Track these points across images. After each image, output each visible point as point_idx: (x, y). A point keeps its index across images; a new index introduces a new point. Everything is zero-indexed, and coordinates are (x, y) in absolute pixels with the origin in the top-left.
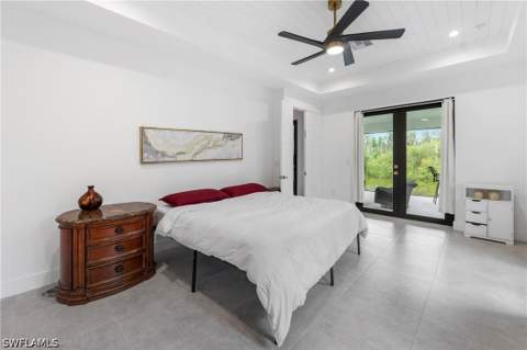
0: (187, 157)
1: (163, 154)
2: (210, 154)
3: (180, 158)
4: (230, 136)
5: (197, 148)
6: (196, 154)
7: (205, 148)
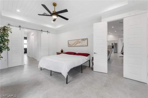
0: (74, 45)
1: (70, 45)
2: (78, 45)
3: (73, 45)
4: (83, 40)
5: (76, 43)
6: (76, 44)
7: (77, 43)
